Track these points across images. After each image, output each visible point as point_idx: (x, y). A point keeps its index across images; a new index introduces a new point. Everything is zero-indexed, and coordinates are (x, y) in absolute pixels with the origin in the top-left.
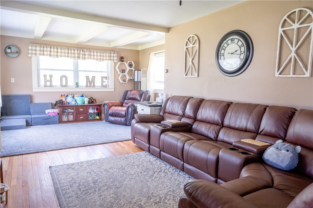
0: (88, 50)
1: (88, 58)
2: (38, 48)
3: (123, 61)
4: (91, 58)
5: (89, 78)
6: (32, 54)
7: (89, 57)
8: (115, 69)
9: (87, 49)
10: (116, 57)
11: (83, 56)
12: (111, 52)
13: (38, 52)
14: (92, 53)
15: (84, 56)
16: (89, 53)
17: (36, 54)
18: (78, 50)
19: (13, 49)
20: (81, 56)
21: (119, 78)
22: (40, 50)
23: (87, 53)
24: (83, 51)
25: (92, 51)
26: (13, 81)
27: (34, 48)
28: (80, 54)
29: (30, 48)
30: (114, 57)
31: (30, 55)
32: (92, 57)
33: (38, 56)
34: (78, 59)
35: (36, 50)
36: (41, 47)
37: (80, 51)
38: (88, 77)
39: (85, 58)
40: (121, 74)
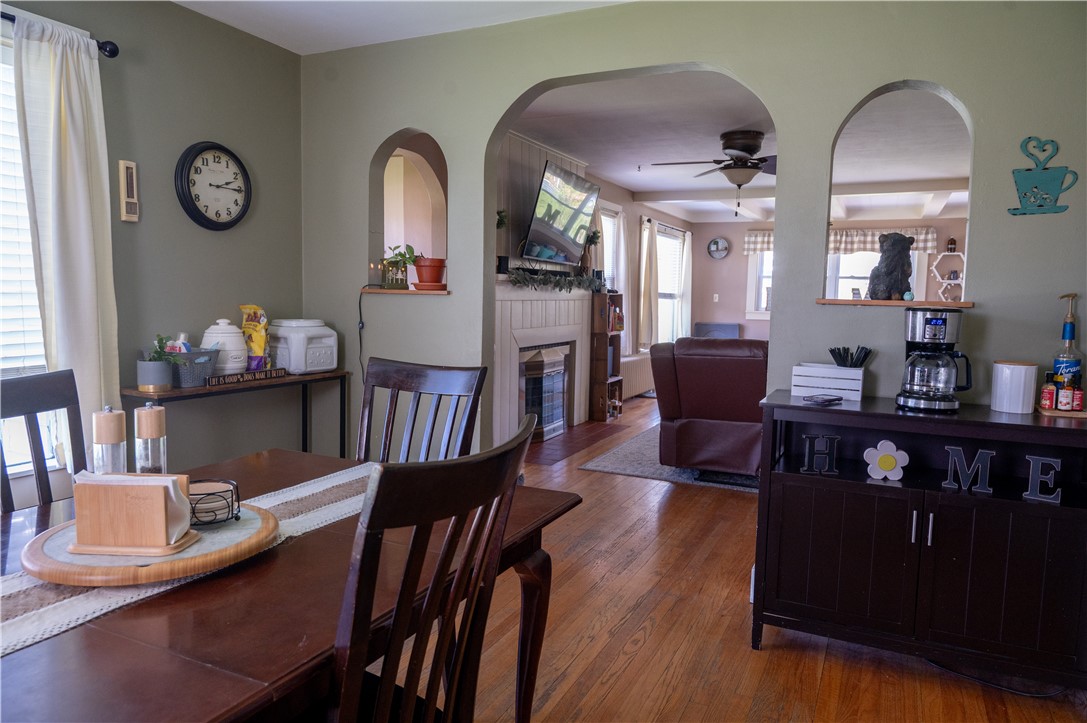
0: (860, 232)
1: (859, 250)
2: (759, 239)
3: (954, 250)
4: (865, 249)
5: (859, 294)
6: (748, 250)
7: (862, 246)
8: (929, 271)
9: (857, 229)
10: (933, 240)
11: (846, 246)
12: (919, 230)
13: (759, 246)
14: (869, 239)
15: (849, 246)
16: (862, 238)
17: (755, 250)
18: (836, 234)
19: (722, 244)
20: (843, 246)
21: (940, 292)
22: (763, 242)
23: (856, 239)
24: (847, 235)
25: (870, 233)
26: (716, 300)
27: (753, 239)
28: (840, 242)
29: (746, 239)
30: (926, 241)
31: (745, 253)
32: (869, 246)
33: (758, 252)
34: (835, 253)
35: (755, 243)
36: (764, 236)
37: (841, 236)
38: (858, 290)
39: (852, 251)
40: (946, 283)
